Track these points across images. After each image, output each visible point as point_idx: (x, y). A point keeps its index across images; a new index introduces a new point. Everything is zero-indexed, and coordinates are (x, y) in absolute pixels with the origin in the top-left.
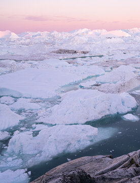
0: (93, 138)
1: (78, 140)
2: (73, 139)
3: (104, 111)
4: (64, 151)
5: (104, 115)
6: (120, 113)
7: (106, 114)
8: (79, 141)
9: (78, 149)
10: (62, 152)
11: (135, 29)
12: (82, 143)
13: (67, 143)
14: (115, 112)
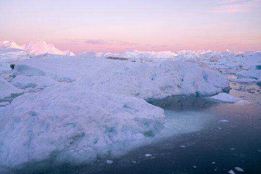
0: (151, 127)
1: (109, 125)
2: (91, 120)
3: (170, 87)
4: (54, 154)
5: (170, 94)
6: (202, 93)
7: (174, 93)
8: (112, 130)
9: (105, 152)
10: (46, 155)
11: (183, 51)
12: (119, 136)
13: (71, 131)
14: (193, 91)
